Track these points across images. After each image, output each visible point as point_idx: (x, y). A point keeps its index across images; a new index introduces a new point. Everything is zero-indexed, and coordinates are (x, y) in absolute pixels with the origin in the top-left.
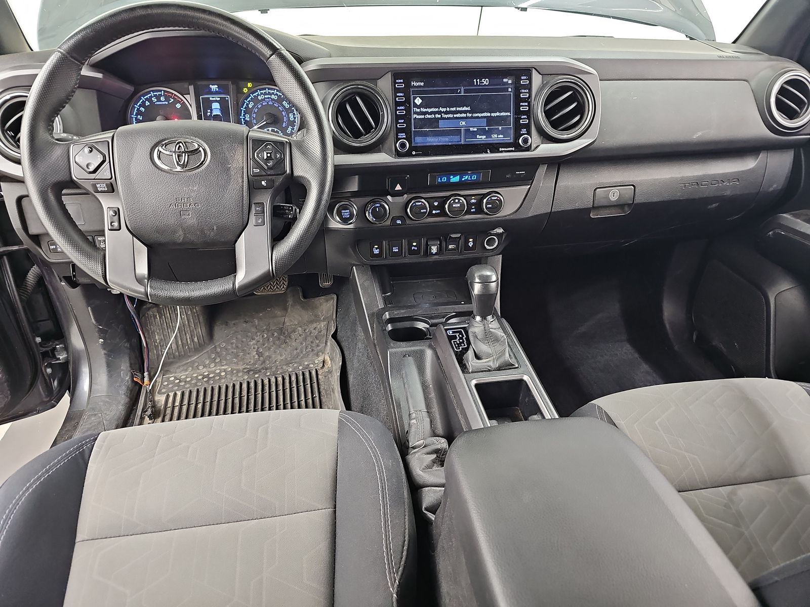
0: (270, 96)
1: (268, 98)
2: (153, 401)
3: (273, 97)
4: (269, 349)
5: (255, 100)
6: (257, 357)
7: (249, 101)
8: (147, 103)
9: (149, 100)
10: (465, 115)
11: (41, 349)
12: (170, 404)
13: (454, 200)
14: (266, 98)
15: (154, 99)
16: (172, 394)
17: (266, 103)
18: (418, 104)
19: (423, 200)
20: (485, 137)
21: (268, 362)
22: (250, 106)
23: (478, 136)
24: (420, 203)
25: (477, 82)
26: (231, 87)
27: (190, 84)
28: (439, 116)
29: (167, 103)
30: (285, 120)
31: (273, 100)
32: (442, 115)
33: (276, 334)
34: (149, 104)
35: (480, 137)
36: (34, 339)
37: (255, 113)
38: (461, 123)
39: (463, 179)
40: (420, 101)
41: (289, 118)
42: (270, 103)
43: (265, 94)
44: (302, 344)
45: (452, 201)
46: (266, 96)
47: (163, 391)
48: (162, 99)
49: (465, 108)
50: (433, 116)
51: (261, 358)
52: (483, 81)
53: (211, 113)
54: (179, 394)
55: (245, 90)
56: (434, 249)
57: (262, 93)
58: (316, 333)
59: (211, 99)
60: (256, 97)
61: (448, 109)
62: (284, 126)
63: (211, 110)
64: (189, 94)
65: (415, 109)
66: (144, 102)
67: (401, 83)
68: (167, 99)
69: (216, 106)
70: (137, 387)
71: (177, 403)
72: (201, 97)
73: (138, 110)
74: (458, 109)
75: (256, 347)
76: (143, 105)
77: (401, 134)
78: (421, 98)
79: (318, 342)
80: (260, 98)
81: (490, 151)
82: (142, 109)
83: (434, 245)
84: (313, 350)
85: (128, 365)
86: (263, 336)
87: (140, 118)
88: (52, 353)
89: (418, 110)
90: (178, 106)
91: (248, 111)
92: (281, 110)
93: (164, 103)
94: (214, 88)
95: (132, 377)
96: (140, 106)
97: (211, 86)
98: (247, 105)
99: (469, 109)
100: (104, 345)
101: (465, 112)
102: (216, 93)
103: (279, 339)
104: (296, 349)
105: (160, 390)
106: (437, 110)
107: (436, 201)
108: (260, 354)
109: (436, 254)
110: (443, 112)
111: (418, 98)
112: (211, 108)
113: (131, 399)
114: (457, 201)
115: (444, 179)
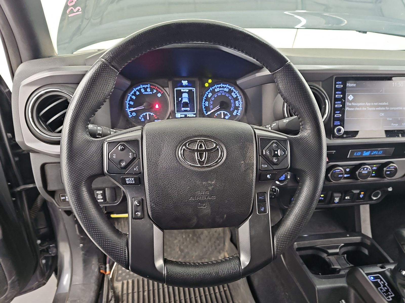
0: (223, 89)
1: (222, 90)
2: (113, 288)
3: (225, 89)
4: (187, 247)
5: (213, 92)
6: (179, 252)
7: (209, 93)
8: (138, 93)
9: (139, 91)
10: (384, 108)
11: (40, 247)
12: (125, 292)
13: (364, 168)
14: (221, 90)
15: (143, 90)
16: (125, 282)
17: (220, 94)
18: (351, 100)
19: (341, 168)
20: (397, 125)
21: (187, 257)
22: (209, 96)
23: (392, 124)
24: (339, 171)
25: (395, 84)
26: (198, 83)
27: (170, 80)
28: (365, 109)
29: (151, 93)
30: (232, 106)
31: (225, 92)
32: (367, 108)
33: (191, 235)
34: (139, 93)
35: (394, 125)
36: (36, 242)
37: (212, 100)
38: (381, 114)
39: (372, 154)
40: (352, 97)
41: (235, 104)
42: (223, 94)
43: (220, 87)
44: (208, 243)
45: (362, 169)
46: (221, 89)
47: (119, 278)
48: (148, 90)
49: (384, 104)
50: (361, 109)
51: (183, 254)
52: (399, 84)
53: (181, 100)
54: (130, 281)
55: (207, 85)
56: (337, 200)
57: (218, 87)
58: (216, 235)
59: (182, 91)
60: (214, 90)
61: (372, 104)
62: (231, 110)
63: (182, 99)
64: (168, 87)
65: (347, 103)
66: (135, 92)
67: (340, 84)
68: (152, 90)
69: (185, 95)
70: (102, 275)
71: (130, 291)
72: (175, 89)
73: (131, 97)
74: (380, 104)
75: (179, 245)
76: (134, 94)
77: (337, 122)
78: (353, 95)
79: (218, 242)
80: (216, 90)
81: (401, 136)
82: (134, 97)
83: (337, 197)
84: (216, 249)
85: (97, 260)
86: (182, 237)
87: (132, 103)
88: (47, 250)
89: (350, 104)
90: (159, 95)
91: (207, 99)
92: (230, 99)
93: (149, 93)
94: (185, 83)
95: (99, 269)
96: (132, 95)
97: (183, 82)
98: (207, 95)
99: (387, 104)
100: (83, 249)
101: (384, 106)
102: (186, 86)
103: (193, 239)
104: (205, 247)
105: (117, 278)
106: (364, 104)
107: (348, 168)
108: (182, 251)
109: (338, 203)
110: (368, 106)
111: (351, 95)
112: (182, 97)
113: (98, 286)
114: (365, 169)
115: (359, 154)
